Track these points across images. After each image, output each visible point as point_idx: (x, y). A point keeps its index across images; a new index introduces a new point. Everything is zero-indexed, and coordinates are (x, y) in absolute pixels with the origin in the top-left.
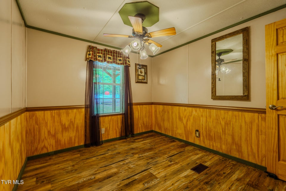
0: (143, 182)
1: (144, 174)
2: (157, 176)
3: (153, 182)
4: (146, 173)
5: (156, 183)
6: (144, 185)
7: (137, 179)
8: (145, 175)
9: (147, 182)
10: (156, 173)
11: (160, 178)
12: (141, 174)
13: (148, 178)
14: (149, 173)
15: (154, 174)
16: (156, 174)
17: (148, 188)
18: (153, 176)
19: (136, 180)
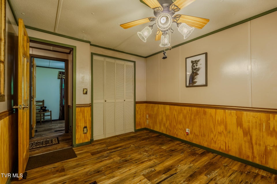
0: (156, 172)
1: (157, 179)
2: (143, 177)
3: (147, 172)
4: (155, 180)
5: (145, 171)
6: (155, 169)
7: (162, 175)
8: (155, 179)
9: (152, 171)
10: (143, 181)
11: (140, 175)
12: (161, 180)
13: (152, 175)
14: (151, 181)
15: (146, 179)
16: (143, 179)
17: (151, 167)
18: (146, 177)
19: (164, 174)
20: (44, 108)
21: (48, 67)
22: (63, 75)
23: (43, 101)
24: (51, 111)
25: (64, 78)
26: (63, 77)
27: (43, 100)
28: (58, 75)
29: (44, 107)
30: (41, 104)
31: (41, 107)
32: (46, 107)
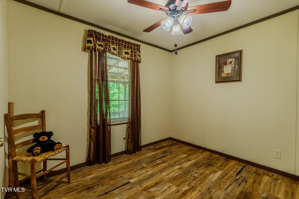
20: (46, 138)
21: (57, 11)
22: (98, 42)
23: (42, 116)
24: (67, 147)
25: (99, 50)
26: (97, 47)
27: (43, 112)
28: (84, 38)
29: (44, 133)
30: (36, 123)
31: (37, 136)
32: (50, 134)
